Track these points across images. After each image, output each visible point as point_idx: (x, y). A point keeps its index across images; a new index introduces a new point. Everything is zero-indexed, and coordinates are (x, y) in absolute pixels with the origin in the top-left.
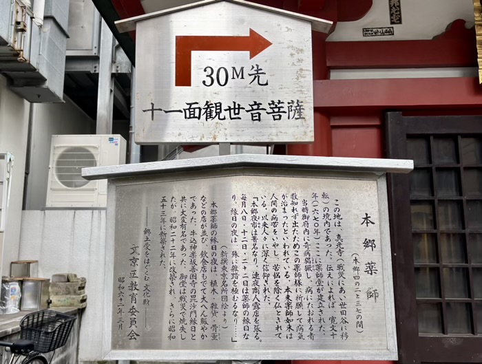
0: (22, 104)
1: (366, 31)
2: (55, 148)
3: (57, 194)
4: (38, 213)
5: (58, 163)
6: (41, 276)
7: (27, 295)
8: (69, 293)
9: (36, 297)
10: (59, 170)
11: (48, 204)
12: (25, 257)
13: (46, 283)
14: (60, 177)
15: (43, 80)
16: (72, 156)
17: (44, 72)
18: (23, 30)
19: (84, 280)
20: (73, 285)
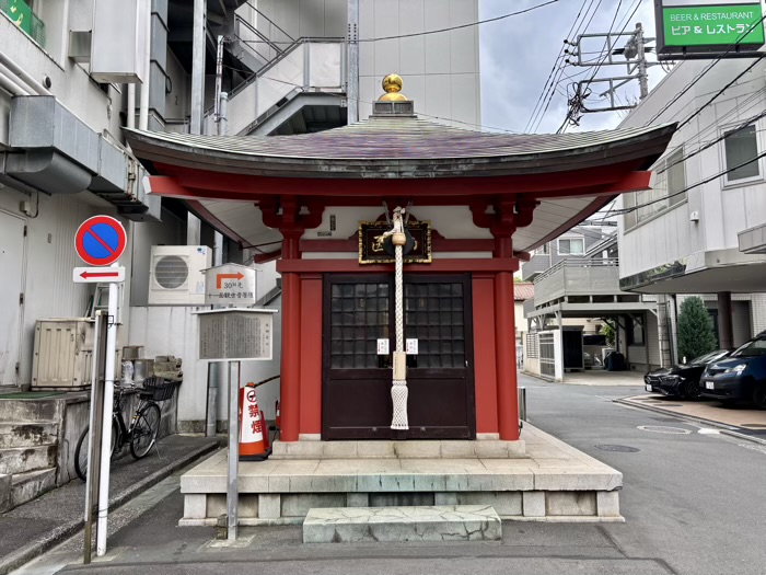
0: (128, 223)
1: (319, 234)
2: (154, 257)
3: (157, 293)
4: (143, 309)
5: (157, 269)
6: (147, 357)
7: (138, 371)
8: (169, 370)
9: (143, 373)
10: (158, 275)
11: (150, 302)
12: (134, 343)
13: (151, 361)
14: (159, 280)
15: (147, 208)
16: (169, 263)
17: (147, 203)
18: (134, 180)
19: (180, 361)
20: (173, 364)
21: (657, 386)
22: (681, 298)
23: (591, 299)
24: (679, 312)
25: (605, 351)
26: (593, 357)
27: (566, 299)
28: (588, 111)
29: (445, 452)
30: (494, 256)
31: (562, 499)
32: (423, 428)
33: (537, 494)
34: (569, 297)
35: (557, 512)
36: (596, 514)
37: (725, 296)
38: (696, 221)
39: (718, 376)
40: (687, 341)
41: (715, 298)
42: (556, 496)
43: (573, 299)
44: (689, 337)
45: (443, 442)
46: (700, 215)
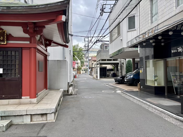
21: (116, 81)
22: (127, 60)
23: (107, 60)
24: (126, 63)
25: (112, 72)
26: (109, 74)
27: (101, 60)
28: (105, 12)
29: (10, 103)
30: (30, 43)
31: (37, 116)
32: (4, 96)
33: (28, 115)
34: (101, 59)
35: (35, 120)
36: (47, 120)
37: (134, 59)
38: (122, 40)
39: (127, 78)
40: (127, 70)
41: (131, 60)
42: (35, 116)
43: (102, 60)
44: (128, 69)
45: (9, 100)
46: (122, 38)
